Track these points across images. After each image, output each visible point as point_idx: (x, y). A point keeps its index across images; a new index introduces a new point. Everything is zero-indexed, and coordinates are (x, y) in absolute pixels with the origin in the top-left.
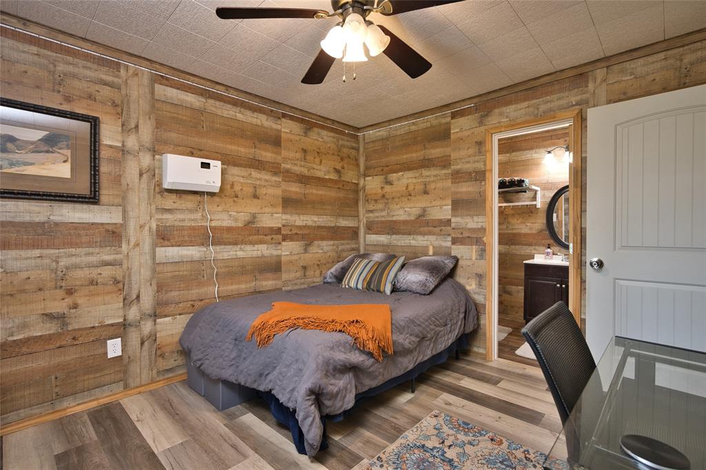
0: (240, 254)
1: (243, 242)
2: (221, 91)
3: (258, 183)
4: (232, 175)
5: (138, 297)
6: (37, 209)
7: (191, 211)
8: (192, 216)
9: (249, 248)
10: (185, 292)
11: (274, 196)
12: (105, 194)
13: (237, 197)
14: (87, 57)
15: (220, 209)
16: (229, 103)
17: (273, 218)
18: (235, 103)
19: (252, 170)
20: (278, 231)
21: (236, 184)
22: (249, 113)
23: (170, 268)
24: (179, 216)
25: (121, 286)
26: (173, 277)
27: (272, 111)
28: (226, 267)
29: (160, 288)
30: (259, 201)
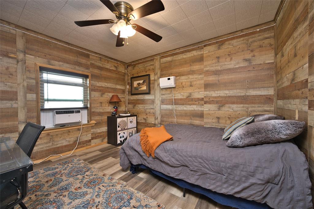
0: (185, 109)
1: (186, 104)
2: (178, 51)
3: (192, 80)
4: (182, 79)
5: (157, 118)
6: (142, 96)
7: (169, 94)
8: (169, 96)
9: (188, 106)
10: (168, 119)
11: (200, 84)
12: (152, 92)
13: (183, 87)
14: (149, 61)
15: (177, 92)
16: (181, 53)
17: (200, 94)
18: (182, 53)
19: (190, 75)
20: (202, 99)
21: (183, 82)
22: (188, 53)
23: (164, 111)
24: (166, 96)
25: (154, 114)
26: (165, 114)
27: (198, 47)
28: (180, 113)
29: (162, 117)
30: (193, 87)
